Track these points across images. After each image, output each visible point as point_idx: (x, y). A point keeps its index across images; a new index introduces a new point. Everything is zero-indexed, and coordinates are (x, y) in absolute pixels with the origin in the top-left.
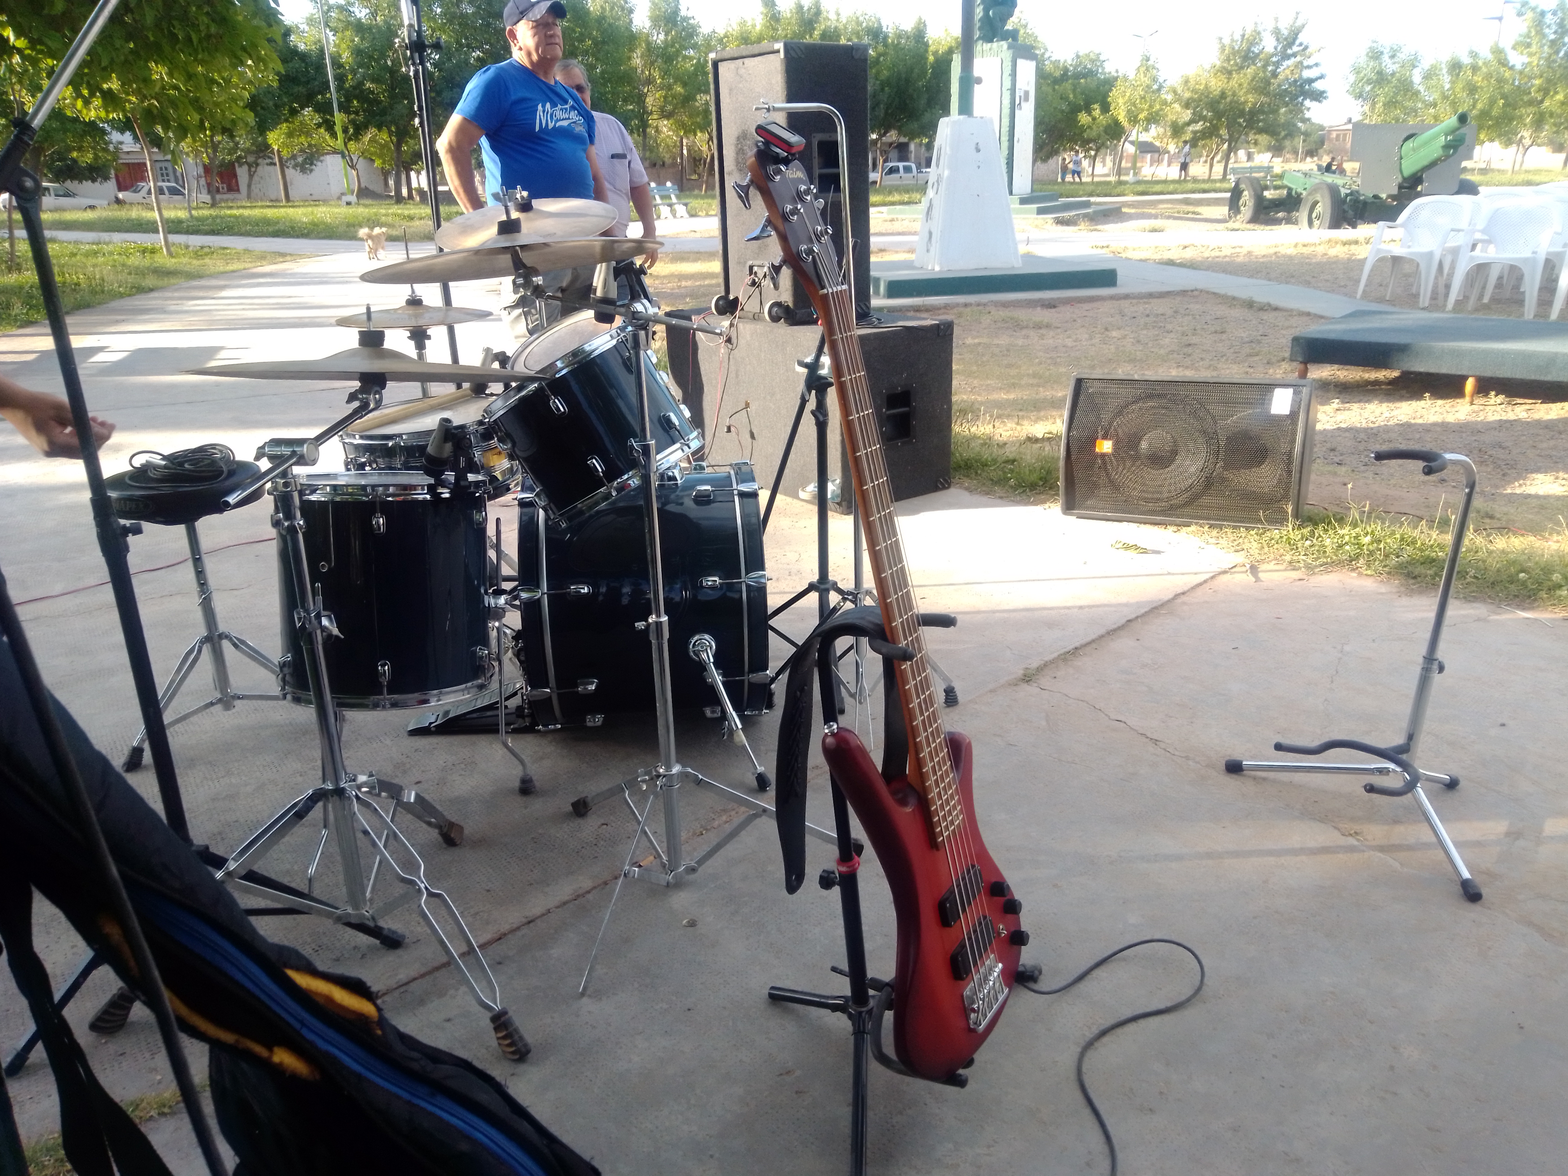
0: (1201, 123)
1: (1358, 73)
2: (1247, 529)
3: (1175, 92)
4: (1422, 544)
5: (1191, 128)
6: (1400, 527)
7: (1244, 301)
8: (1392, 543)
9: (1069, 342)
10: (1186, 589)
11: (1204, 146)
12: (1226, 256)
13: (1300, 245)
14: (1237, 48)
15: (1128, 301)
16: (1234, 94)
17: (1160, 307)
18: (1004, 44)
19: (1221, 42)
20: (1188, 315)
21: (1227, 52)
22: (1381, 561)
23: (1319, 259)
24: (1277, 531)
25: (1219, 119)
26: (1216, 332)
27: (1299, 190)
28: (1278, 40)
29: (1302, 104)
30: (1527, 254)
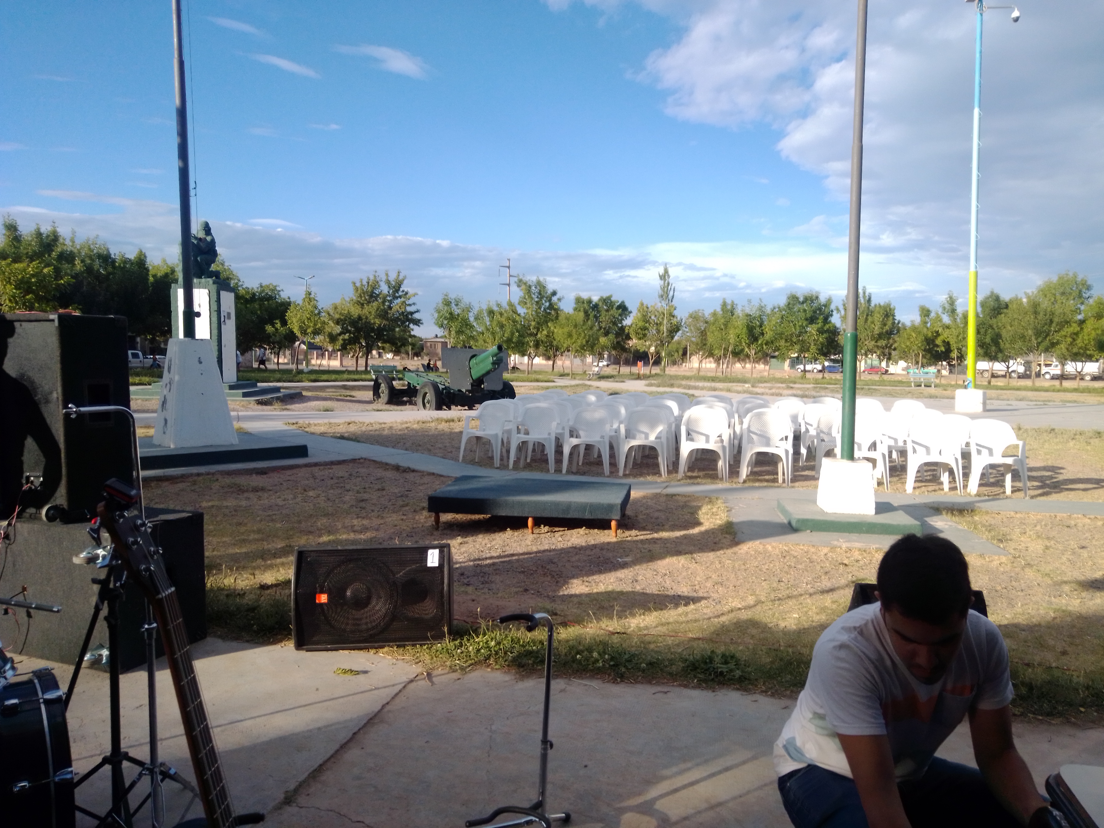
0: (347, 334)
1: (439, 312)
2: (421, 645)
3: (329, 314)
4: (524, 642)
5: (341, 337)
6: (510, 631)
7: (393, 466)
8: (507, 643)
9: (280, 502)
10: (389, 699)
11: (351, 349)
12: (376, 430)
13: (420, 423)
14: (365, 290)
15: (318, 468)
16: (367, 318)
17: (340, 471)
18: (210, 281)
19: (355, 286)
20: (359, 477)
21: (359, 292)
22: (503, 658)
23: (433, 432)
24: (439, 645)
25: (359, 332)
26: (379, 490)
27: (416, 385)
28: (389, 287)
29: (408, 326)
30: (546, 436)
